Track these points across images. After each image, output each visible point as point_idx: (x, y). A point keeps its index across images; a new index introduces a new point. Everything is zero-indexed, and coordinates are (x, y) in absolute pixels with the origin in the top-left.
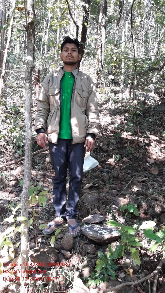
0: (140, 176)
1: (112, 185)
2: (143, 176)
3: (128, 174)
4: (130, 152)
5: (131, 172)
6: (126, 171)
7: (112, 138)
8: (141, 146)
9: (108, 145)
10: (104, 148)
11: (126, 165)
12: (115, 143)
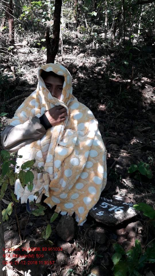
0: (139, 125)
1: (109, 138)
2: (142, 124)
3: (125, 123)
4: (123, 97)
5: (128, 121)
6: (122, 120)
7: (101, 81)
8: (134, 90)
9: (98, 89)
10: (93, 93)
11: (121, 113)
12: (105, 87)
